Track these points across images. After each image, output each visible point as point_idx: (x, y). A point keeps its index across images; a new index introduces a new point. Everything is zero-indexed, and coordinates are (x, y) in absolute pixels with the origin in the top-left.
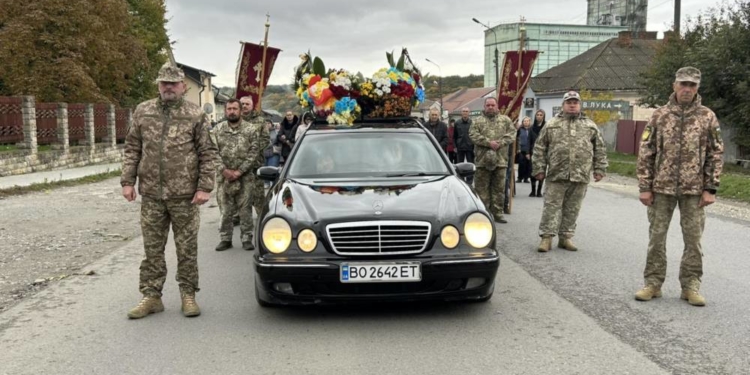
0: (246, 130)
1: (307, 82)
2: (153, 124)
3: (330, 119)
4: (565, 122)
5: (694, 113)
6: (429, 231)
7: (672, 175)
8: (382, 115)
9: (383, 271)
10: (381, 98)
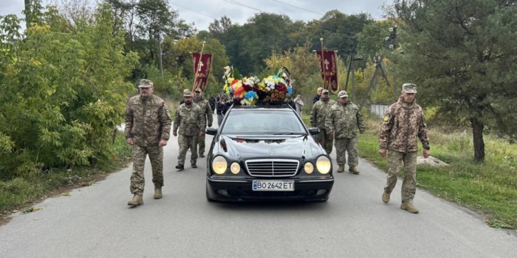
0: (194, 109)
1: (230, 82)
2: (138, 109)
3: (242, 102)
4: (342, 107)
5: (414, 108)
6: (298, 165)
7: (404, 141)
8: (269, 100)
9: (274, 185)
10: (269, 92)
